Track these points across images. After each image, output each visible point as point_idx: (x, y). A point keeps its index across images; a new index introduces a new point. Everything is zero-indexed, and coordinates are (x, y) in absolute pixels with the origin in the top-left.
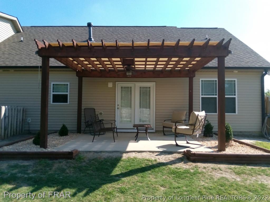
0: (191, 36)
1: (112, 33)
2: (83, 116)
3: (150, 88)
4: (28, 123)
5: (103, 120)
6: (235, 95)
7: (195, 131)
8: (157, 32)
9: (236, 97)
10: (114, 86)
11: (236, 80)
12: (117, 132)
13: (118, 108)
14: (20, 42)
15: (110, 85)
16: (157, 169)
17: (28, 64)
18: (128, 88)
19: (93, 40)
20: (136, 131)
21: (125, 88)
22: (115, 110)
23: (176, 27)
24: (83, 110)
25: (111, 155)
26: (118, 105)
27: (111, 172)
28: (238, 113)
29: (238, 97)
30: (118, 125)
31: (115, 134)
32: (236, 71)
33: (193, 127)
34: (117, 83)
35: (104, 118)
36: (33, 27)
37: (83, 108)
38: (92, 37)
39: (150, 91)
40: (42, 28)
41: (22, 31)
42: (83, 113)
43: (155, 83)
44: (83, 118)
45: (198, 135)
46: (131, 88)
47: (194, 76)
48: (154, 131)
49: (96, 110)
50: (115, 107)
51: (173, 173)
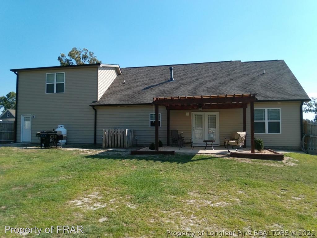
0: (251, 71)
1: (188, 71)
2: (170, 135)
3: (215, 115)
4: (136, 139)
5: (183, 138)
6: (279, 120)
7: (239, 143)
8: (224, 68)
9: (280, 121)
10: (190, 114)
11: (280, 109)
12: (193, 146)
13: (193, 130)
14: (123, 83)
15: (188, 114)
16: (214, 159)
17: (135, 102)
18: (200, 116)
19: (173, 79)
20: (205, 145)
21: (198, 116)
22: (191, 131)
23: (240, 61)
24: (170, 131)
25: (192, 154)
26: (193, 128)
27: (191, 158)
28: (282, 133)
29: (281, 122)
30: (194, 141)
31: (193, 147)
32: (279, 103)
33: (237, 141)
34: (192, 113)
35: (184, 137)
36: (128, 69)
37: (170, 130)
38: (173, 78)
39: (215, 117)
40: (134, 69)
41: (121, 74)
42: (170, 133)
43: (219, 112)
44: (170, 137)
45: (241, 146)
46: (202, 116)
47: (247, 108)
48: (219, 146)
49: (178, 131)
50: (191, 129)
51: (221, 160)
